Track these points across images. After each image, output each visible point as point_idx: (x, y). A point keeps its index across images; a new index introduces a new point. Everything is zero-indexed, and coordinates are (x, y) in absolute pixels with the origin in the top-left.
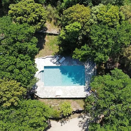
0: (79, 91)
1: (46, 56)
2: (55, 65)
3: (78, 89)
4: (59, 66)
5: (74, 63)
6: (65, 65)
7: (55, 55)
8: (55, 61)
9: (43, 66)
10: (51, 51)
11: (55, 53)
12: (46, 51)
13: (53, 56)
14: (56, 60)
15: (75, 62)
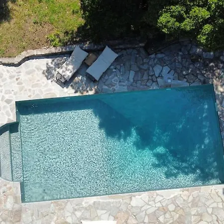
0: (201, 215)
1: (24, 54)
2: (69, 92)
3: (195, 204)
4: (91, 93)
5: (160, 76)
6: (117, 88)
7: (65, 44)
8: (67, 70)
9: (8, 101)
10: (47, 28)
11: (66, 33)
12: (20, 28)
13: (58, 50)
14: (70, 67)
15: (166, 69)
